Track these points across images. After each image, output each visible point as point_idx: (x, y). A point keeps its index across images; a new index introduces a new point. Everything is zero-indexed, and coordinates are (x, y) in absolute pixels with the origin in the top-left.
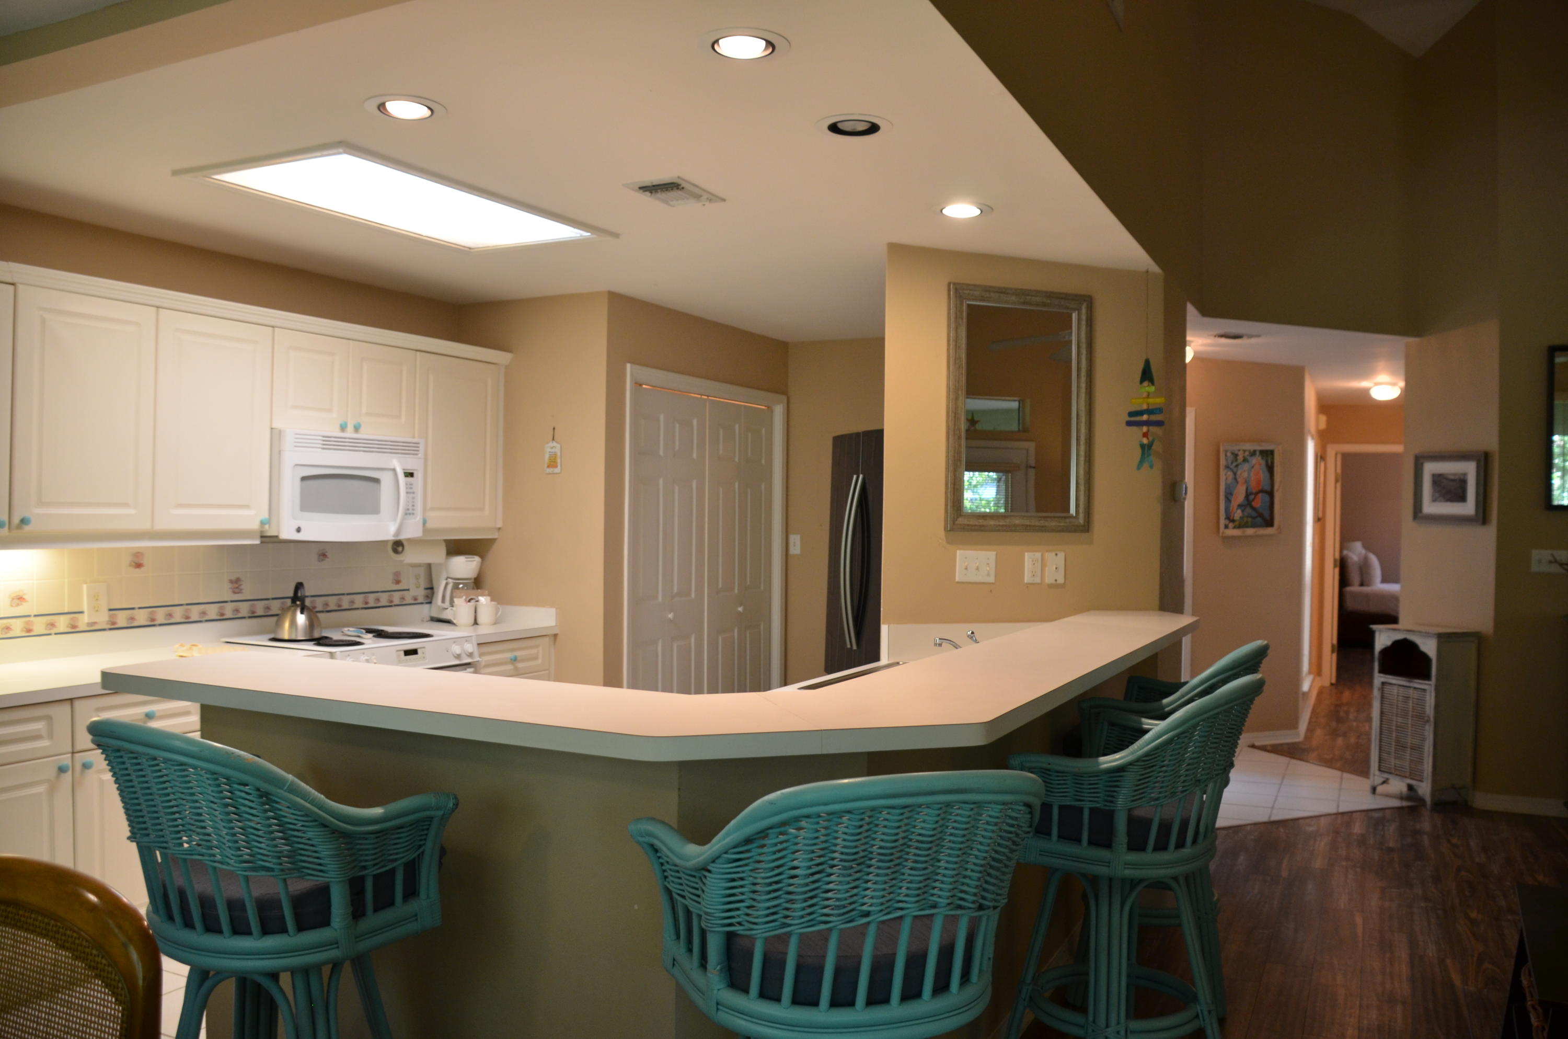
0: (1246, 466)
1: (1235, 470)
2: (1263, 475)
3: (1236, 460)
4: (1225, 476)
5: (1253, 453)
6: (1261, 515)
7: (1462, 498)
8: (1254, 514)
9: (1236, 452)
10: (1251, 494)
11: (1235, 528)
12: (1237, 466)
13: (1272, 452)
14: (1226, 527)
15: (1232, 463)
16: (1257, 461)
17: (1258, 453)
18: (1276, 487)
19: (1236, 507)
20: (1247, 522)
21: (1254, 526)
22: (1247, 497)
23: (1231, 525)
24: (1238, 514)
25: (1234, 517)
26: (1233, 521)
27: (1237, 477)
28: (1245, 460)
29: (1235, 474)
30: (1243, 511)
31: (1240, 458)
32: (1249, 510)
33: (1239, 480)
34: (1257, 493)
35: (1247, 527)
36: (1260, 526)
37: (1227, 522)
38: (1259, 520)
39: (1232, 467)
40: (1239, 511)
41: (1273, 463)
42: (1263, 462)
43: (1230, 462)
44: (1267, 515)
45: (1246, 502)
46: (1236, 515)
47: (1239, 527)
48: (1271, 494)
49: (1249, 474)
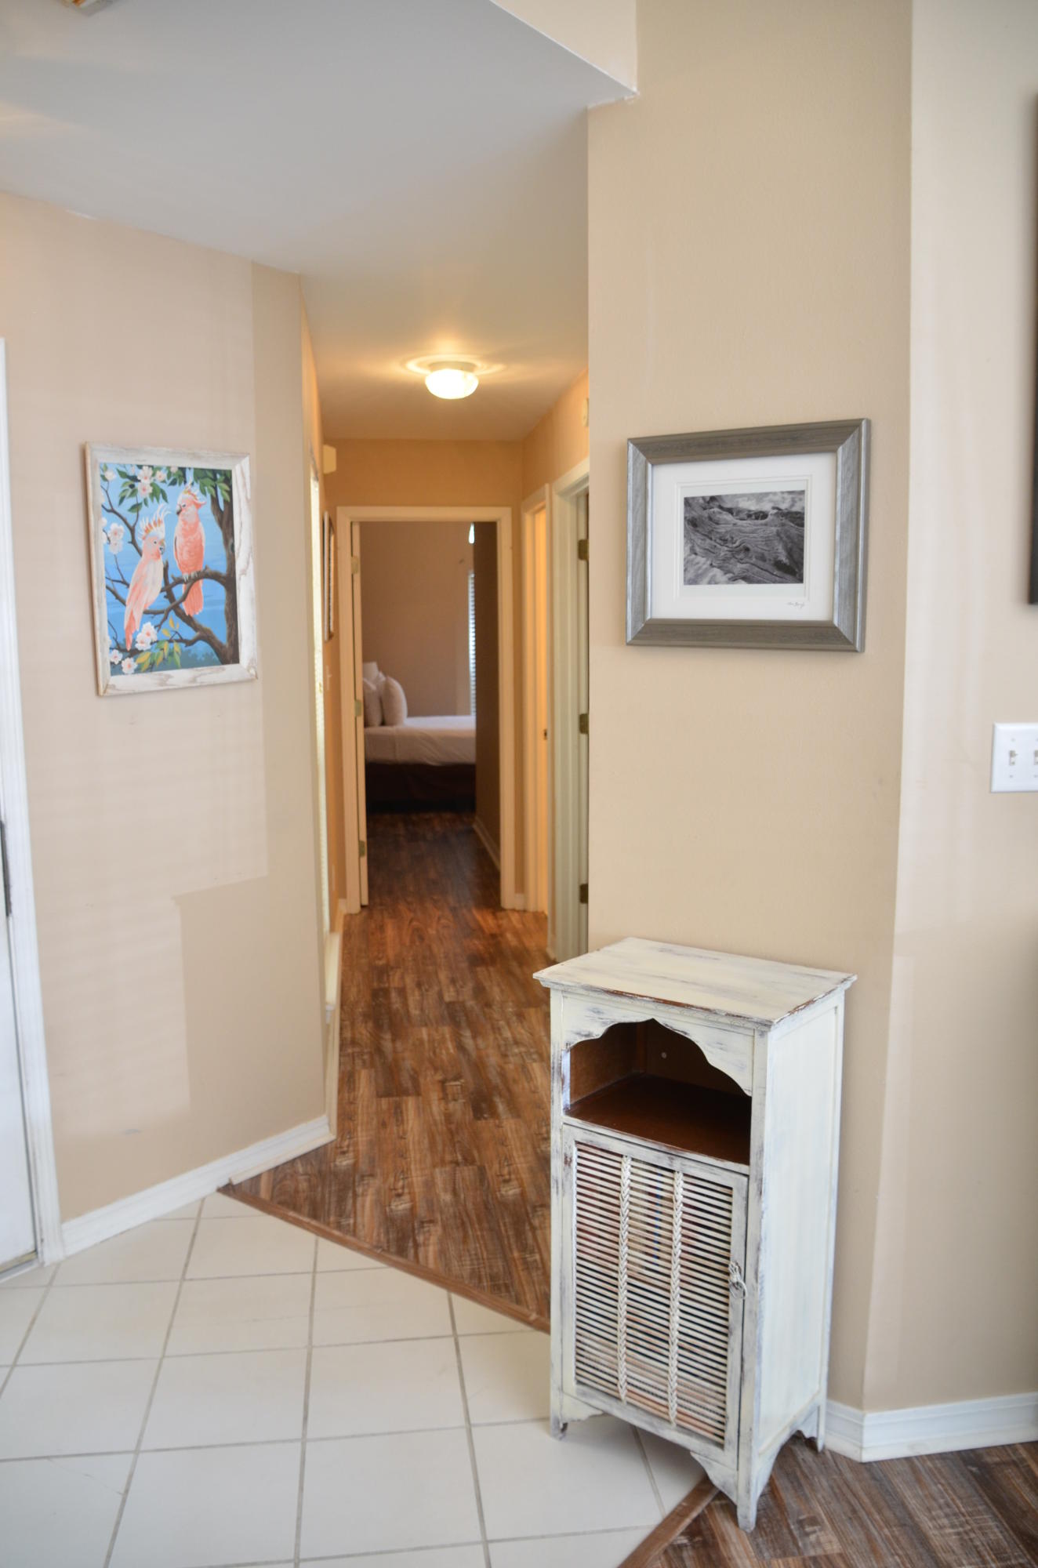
0: (160, 509)
1: (131, 518)
2: (210, 531)
3: (134, 493)
4: (110, 532)
5: (179, 477)
6: (207, 637)
7: (791, 569)
8: (189, 633)
9: (131, 472)
10: (179, 581)
11: (138, 671)
12: (136, 508)
13: (227, 478)
14: (116, 669)
15: (122, 500)
16: (188, 494)
17: (190, 476)
18: (240, 564)
19: (138, 615)
20: (171, 654)
21: (189, 663)
22: (167, 590)
23: (129, 664)
24: (146, 635)
25: (134, 642)
26: (134, 653)
27: (138, 539)
28: (157, 493)
29: (132, 530)
30: (158, 627)
31: (144, 487)
32: (174, 623)
33: (142, 545)
34: (193, 581)
35: (174, 667)
36: (207, 662)
37: (117, 656)
38: (202, 647)
39: (123, 510)
40: (149, 627)
41: (229, 504)
42: (207, 501)
43: (115, 500)
44: (221, 635)
45: (166, 604)
46: (139, 637)
47: (152, 668)
48: (229, 582)
49: (170, 530)
